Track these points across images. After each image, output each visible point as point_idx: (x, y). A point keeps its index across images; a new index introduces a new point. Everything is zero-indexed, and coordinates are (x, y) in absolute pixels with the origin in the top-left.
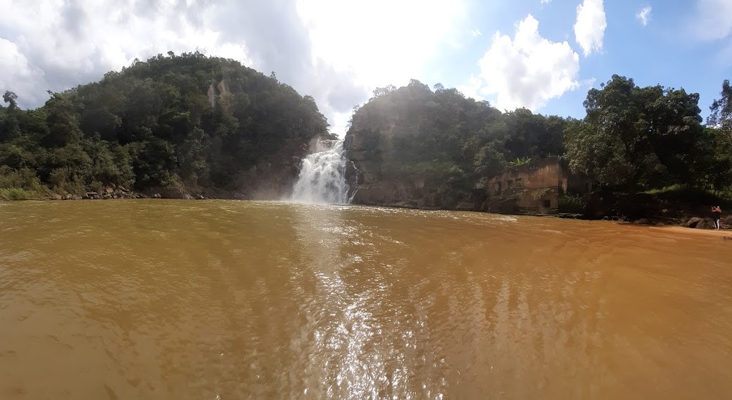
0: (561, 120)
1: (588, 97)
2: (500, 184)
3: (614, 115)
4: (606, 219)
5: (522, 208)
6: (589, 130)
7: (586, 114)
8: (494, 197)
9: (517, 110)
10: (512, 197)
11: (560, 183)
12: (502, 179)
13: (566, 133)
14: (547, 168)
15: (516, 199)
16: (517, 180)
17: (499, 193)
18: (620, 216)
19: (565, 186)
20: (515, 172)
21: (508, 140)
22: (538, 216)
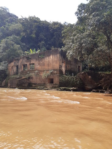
0: (60, 24)
1: (78, 9)
2: (17, 66)
3: (97, 18)
4: (94, 92)
5: (35, 84)
6: (80, 30)
7: (77, 20)
8: (13, 76)
9: (30, 17)
10: (27, 76)
11: (61, 66)
12: (19, 64)
13: (64, 33)
14: (51, 57)
15: (29, 78)
16: (30, 64)
17: (17, 73)
18: (106, 89)
19: (64, 69)
20: (28, 58)
21: (24, 36)
22: (45, 89)
